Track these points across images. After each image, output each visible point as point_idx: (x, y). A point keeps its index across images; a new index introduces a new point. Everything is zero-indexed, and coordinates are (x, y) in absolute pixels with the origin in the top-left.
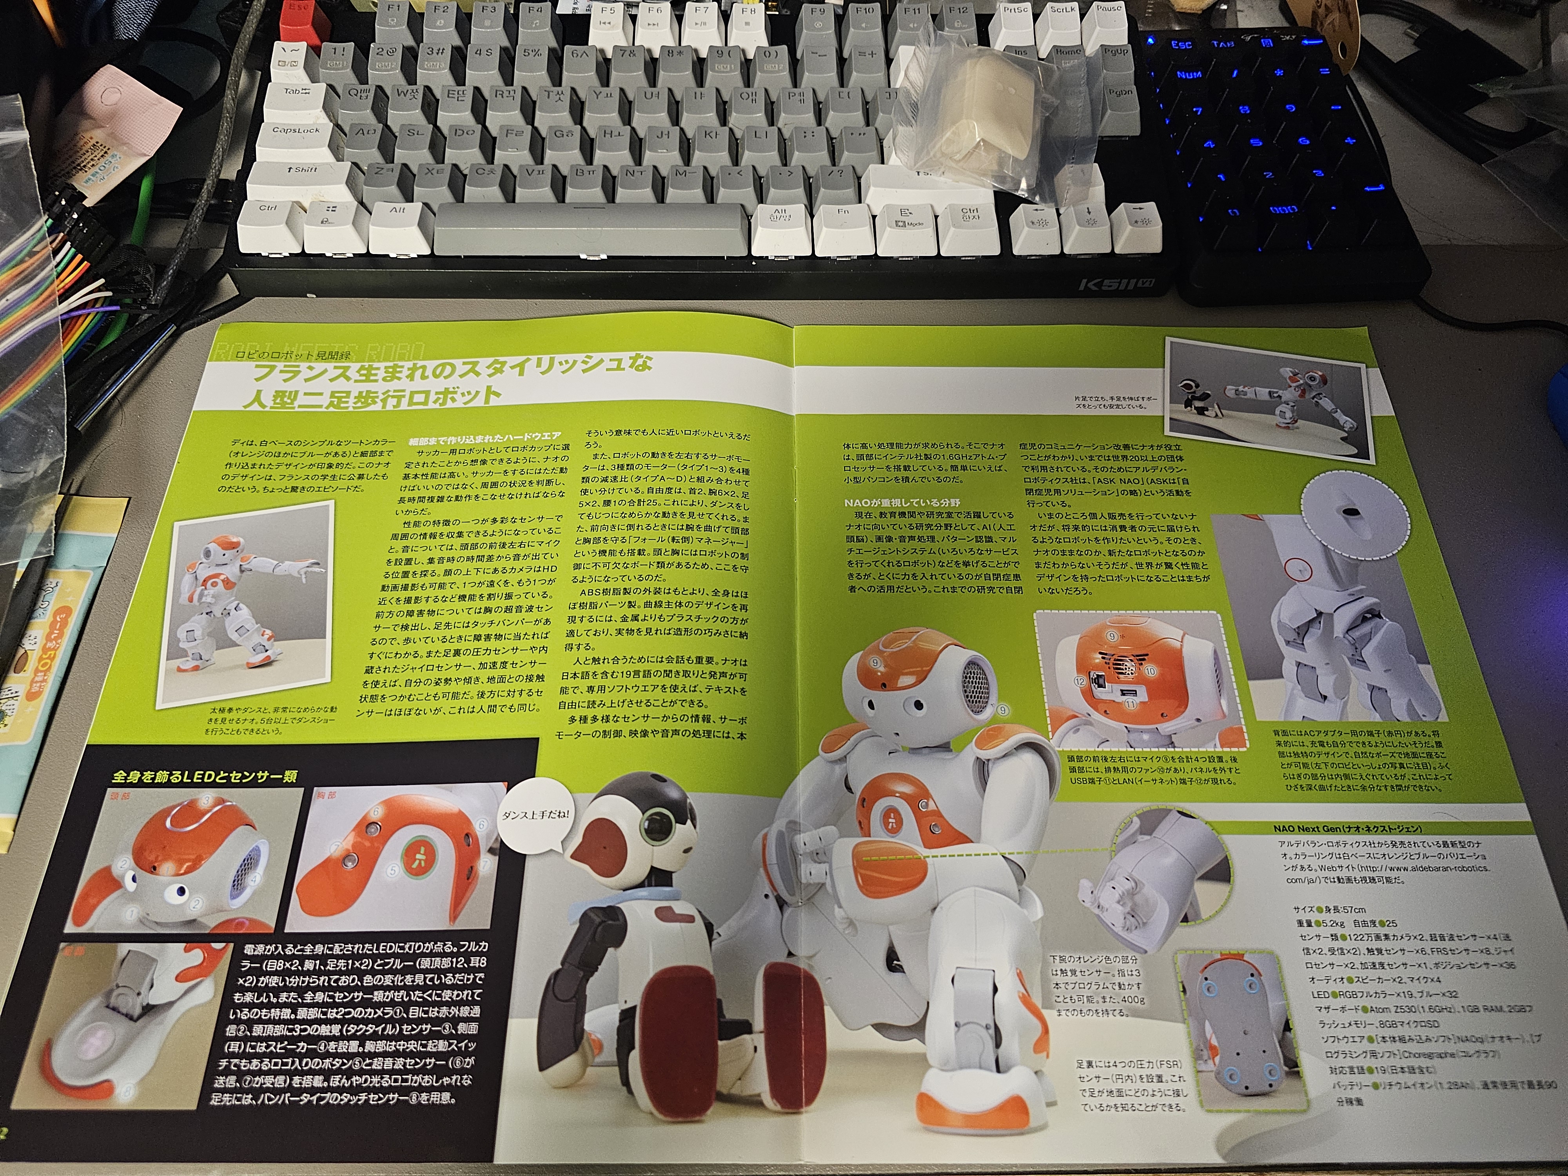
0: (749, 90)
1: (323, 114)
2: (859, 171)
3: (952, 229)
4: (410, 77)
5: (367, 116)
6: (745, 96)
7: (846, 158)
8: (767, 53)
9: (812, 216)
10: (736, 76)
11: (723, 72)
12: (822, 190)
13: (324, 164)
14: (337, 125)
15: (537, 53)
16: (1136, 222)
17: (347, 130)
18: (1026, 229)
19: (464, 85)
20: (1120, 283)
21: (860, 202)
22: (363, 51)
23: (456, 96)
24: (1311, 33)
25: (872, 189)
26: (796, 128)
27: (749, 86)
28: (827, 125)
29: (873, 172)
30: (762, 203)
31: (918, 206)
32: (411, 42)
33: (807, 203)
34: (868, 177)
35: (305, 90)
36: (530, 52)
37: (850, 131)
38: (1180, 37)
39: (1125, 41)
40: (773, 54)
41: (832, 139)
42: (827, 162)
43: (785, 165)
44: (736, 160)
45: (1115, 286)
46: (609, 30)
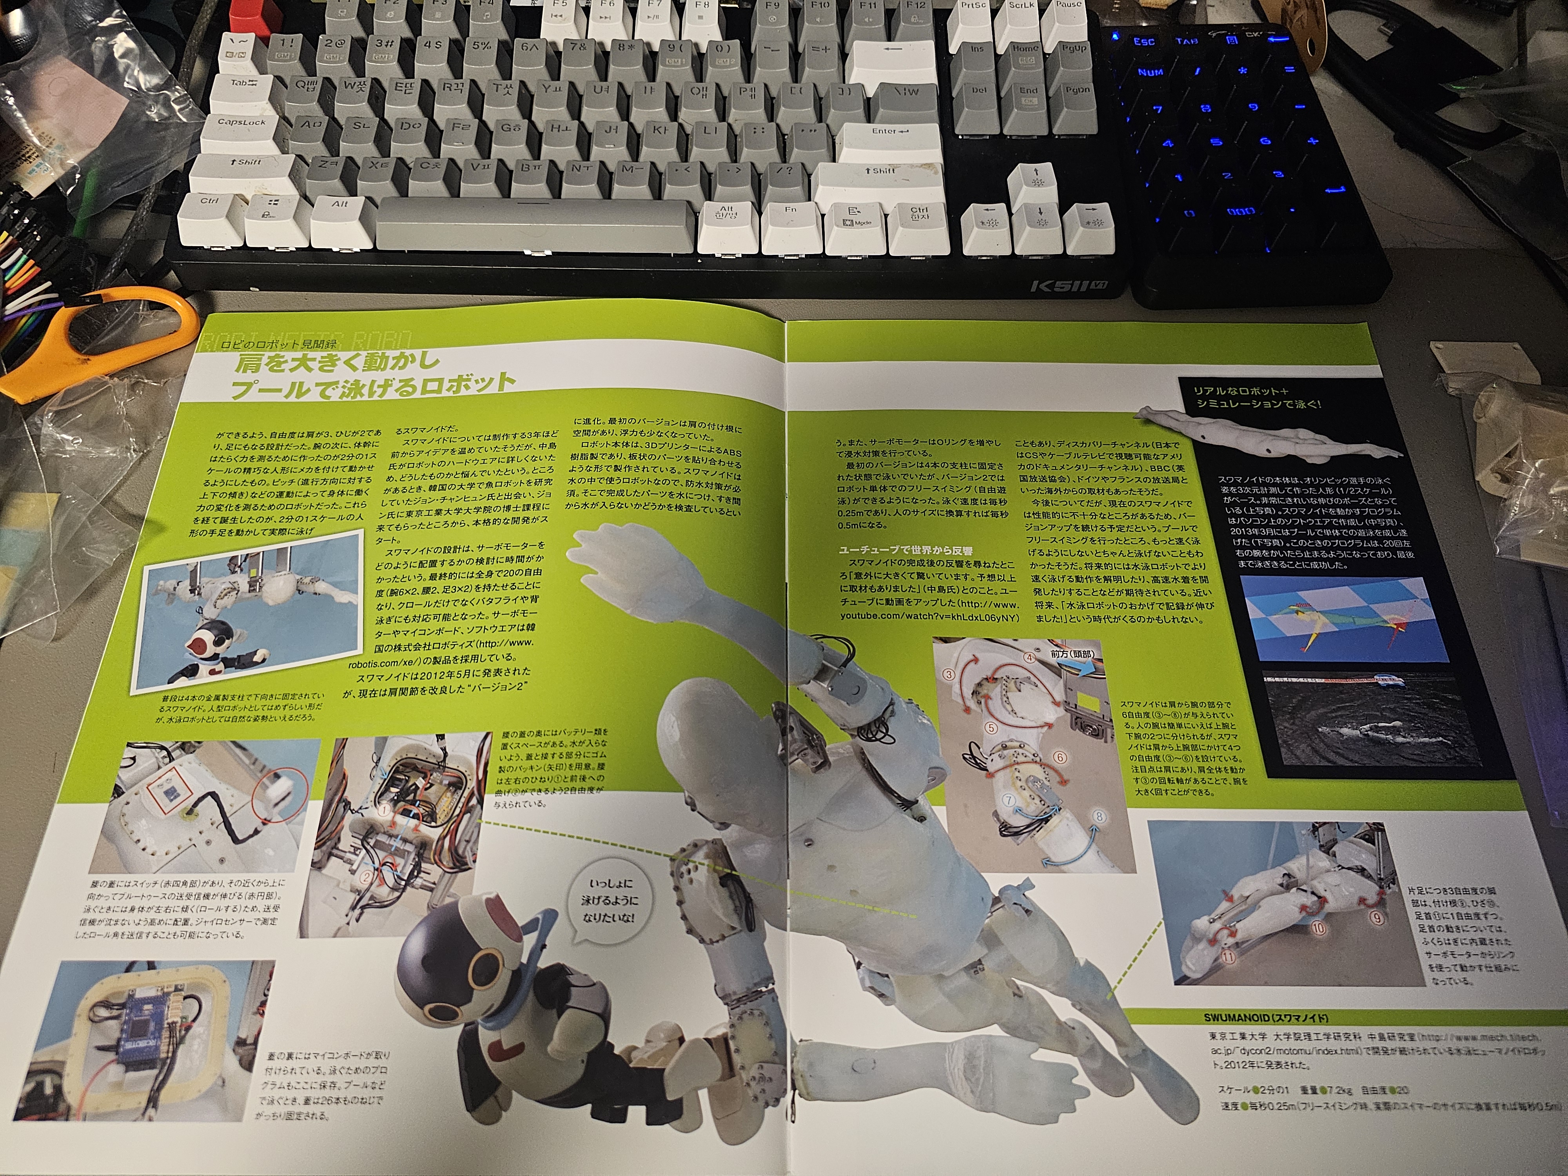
0: (700, 85)
1: (269, 106)
2: (809, 168)
3: (900, 228)
4: (359, 69)
5: (314, 108)
6: (695, 91)
7: (796, 155)
8: (720, 48)
9: (760, 214)
10: (687, 71)
11: (674, 66)
12: (770, 187)
13: (268, 157)
14: (284, 118)
15: (486, 46)
16: (1088, 223)
17: (293, 121)
18: (976, 229)
19: (413, 78)
20: (1072, 285)
21: (810, 200)
22: (311, 42)
23: (404, 89)
24: (1281, 30)
25: (820, 187)
26: (745, 124)
27: (701, 81)
28: (778, 121)
29: (822, 170)
30: (710, 200)
31: (867, 204)
32: (360, 33)
33: (754, 200)
34: (817, 174)
35: (253, 83)
36: (480, 44)
37: (800, 127)
38: (1144, 33)
39: (1085, 38)
40: (726, 49)
41: (784, 135)
42: (777, 158)
43: (736, 161)
44: (685, 156)
45: (1067, 288)
46: (560, 22)
